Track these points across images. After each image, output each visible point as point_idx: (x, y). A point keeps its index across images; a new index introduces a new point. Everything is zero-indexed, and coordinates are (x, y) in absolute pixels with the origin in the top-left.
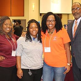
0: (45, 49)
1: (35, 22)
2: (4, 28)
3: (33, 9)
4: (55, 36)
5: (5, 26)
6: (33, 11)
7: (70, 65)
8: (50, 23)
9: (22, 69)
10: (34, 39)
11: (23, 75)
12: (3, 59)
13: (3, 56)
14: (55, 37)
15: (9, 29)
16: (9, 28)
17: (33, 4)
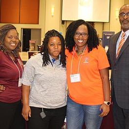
0: (71, 78)
1: (58, 36)
2: (7, 42)
3: (53, 14)
4: (87, 57)
5: (9, 40)
6: (52, 16)
7: (108, 103)
8: (81, 36)
9: (30, 107)
10: (54, 60)
11: (31, 115)
12: (2, 89)
13: (3, 85)
14: (87, 59)
15: (14, 44)
16: (15, 42)
17: (53, 6)
